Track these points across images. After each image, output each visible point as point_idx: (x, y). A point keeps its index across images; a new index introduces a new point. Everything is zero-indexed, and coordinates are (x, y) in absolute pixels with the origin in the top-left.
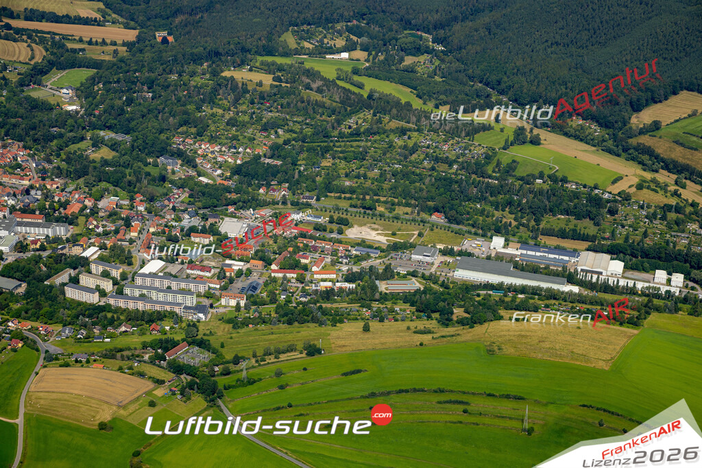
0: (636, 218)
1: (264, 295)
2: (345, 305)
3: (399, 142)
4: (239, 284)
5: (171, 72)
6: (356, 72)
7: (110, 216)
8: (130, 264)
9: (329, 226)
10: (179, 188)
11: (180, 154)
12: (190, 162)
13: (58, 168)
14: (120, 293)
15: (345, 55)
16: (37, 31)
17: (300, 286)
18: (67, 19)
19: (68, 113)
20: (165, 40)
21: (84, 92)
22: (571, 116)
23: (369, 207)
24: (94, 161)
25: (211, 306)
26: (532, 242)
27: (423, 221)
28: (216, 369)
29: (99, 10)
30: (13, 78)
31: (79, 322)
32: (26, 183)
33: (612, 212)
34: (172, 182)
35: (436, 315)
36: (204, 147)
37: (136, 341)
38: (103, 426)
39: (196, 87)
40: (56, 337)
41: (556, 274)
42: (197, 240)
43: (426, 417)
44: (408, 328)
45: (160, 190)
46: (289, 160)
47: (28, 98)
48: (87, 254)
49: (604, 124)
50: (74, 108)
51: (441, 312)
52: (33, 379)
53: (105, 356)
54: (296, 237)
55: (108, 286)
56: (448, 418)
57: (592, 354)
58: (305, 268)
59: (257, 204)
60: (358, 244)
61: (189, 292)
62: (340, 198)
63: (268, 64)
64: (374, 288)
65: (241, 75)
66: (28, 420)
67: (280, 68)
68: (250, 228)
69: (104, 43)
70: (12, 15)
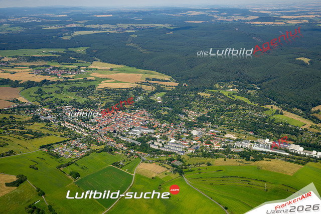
0: (309, 136)
1: (200, 150)
2: (221, 154)
3: (242, 112)
4: (194, 147)
5: (184, 93)
6: (234, 94)
7: (164, 128)
8: (167, 140)
9: (221, 134)
10: (183, 122)
11: (184, 114)
12: (186, 116)
13: (154, 116)
14: (163, 147)
15: (231, 90)
16: (154, 83)
17: (210, 148)
18: (162, 80)
19: (158, 103)
20: (185, 85)
21: (163, 98)
22: (294, 107)
23: (232, 129)
24: (163, 115)
25: (185, 152)
26: (277, 141)
27: (247, 134)
28: (183, 167)
29: (170, 78)
30: (147, 94)
31: (152, 153)
32: (146, 119)
33: (302, 134)
34: (181, 121)
35: (245, 158)
36: (191, 112)
37: (164, 158)
38: (153, 178)
39: (190, 97)
40: (146, 156)
41: (282, 150)
42: (185, 135)
43: (237, 184)
44: (237, 161)
45: (177, 122)
46: (212, 116)
47: (150, 99)
48: (157, 137)
49: (303, 110)
50: (160, 102)
51: (247, 157)
52: (139, 165)
53: (156, 161)
54: (211, 136)
55: (161, 145)
56: (243, 185)
57: (288, 171)
58: (212, 144)
59: (202, 127)
60: (228, 139)
61: (180, 148)
62: (225, 126)
63: (210, 92)
64: (230, 150)
65: (202, 94)
66: (136, 175)
67: (213, 93)
68: (199, 133)
69: (170, 86)
70: (149, 80)
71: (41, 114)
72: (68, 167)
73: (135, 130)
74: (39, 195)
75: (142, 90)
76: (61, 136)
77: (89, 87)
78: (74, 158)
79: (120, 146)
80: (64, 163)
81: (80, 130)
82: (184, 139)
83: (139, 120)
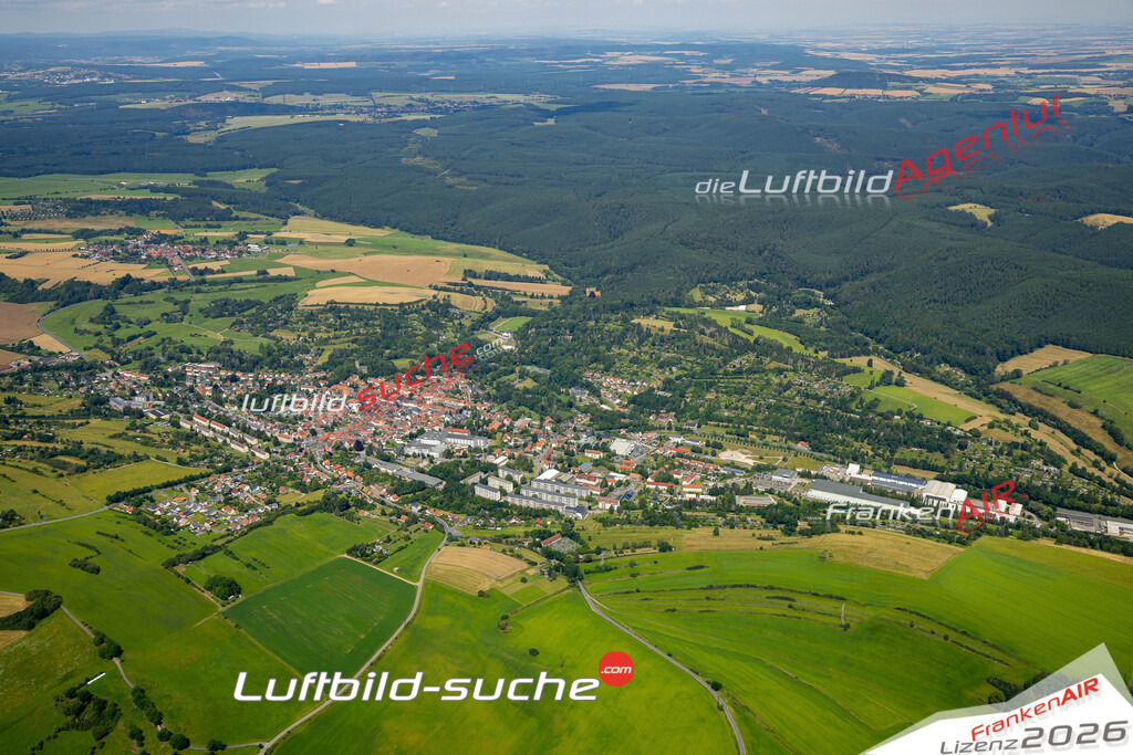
0: (984, 453)
1: (637, 502)
2: (704, 514)
3: (775, 380)
4: (619, 492)
5: (590, 319)
6: (749, 321)
7: (522, 433)
8: (531, 471)
9: (705, 449)
10: (583, 413)
11: (588, 386)
12: (595, 392)
13: (488, 394)
14: (517, 493)
15: (743, 308)
16: (492, 288)
17: (669, 496)
18: (518, 278)
19: (505, 353)
20: (592, 294)
21: (520, 335)
22: (939, 363)
23: (742, 435)
24: (518, 389)
25: (590, 508)
26: (885, 470)
27: (789, 449)
28: (581, 557)
29: (544, 271)
30: (467, 323)
31: (480, 513)
32: (462, 405)
33: (962, 447)
34: (578, 408)
35: (783, 526)
36: (609, 380)
37: (520, 530)
38: (481, 594)
39: (608, 331)
40: (460, 524)
41: (901, 498)
42: (590, 455)
43: (754, 609)
44: (754, 535)
45: (564, 414)
46: (678, 392)
47: (476, 339)
48: (497, 461)
49: (969, 371)
50: (510, 347)
51: (787, 523)
52: (436, 553)
53: (494, 541)
54: (673, 457)
55: (509, 488)
56: (774, 611)
57: (914, 566)
58: (677, 482)
59: (646, 428)
60: (727, 465)
61: (574, 496)
62: (718, 426)
63: (673, 314)
64: (732, 501)
65: (646, 322)
66: (426, 584)
67: (682, 317)
68: (637, 448)
69: (543, 297)
70: (475, 276)
71: (112, 391)
72: (202, 562)
73: (425, 441)
74: (102, 655)
75: (452, 311)
76: (181, 462)
77: (277, 300)
78: (224, 532)
79: (376, 491)
80: (190, 551)
81: (242, 442)
82: (586, 467)
83: (439, 409)
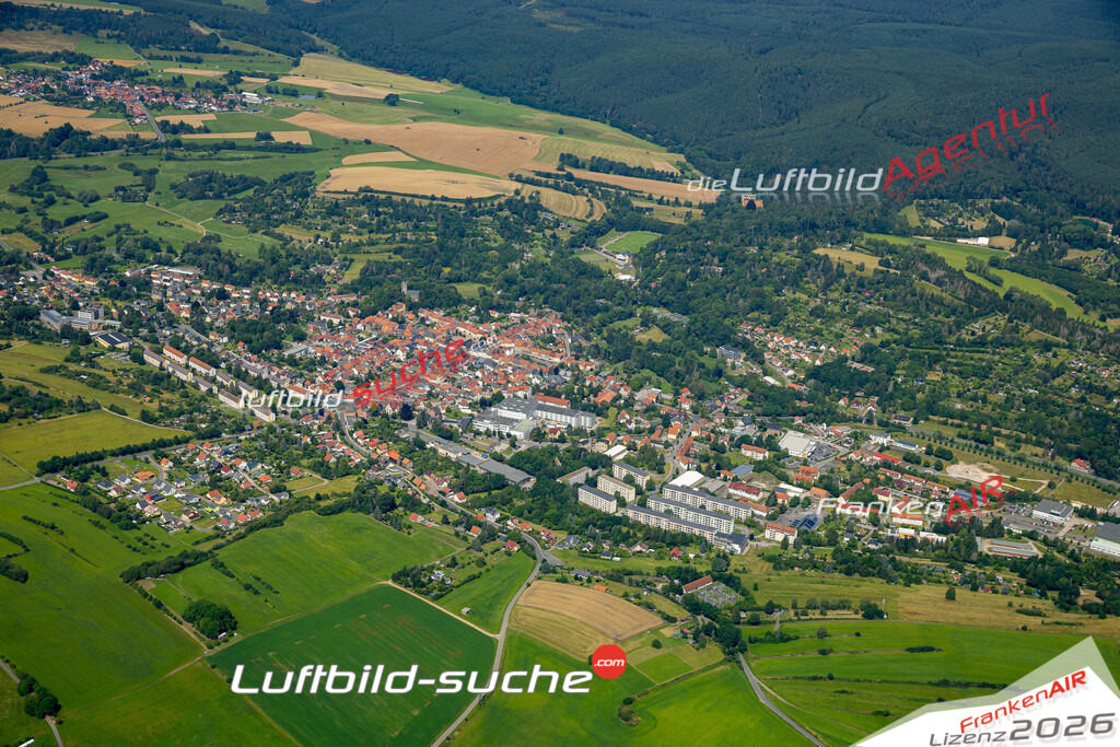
1: (822, 533)
2: (928, 562)
3: (1038, 359)
4: (795, 515)
5: (750, 244)
6: (995, 263)
7: (647, 411)
8: (661, 472)
9: (925, 458)
10: (737, 387)
11: (745, 345)
12: (756, 356)
13: (597, 346)
14: (642, 505)
15: (984, 241)
16: (601, 184)
17: (872, 529)
18: (639, 172)
19: (620, 283)
21: (643, 260)
23: (984, 441)
24: (640, 343)
25: (752, 537)
27: (1058, 469)
28: (743, 615)
29: (678, 164)
30: (564, 236)
31: (588, 532)
32: (557, 360)
34: (729, 379)
35: (1055, 594)
36: (777, 340)
37: (650, 565)
39: (778, 264)
40: (557, 546)
42: (749, 454)
44: (1010, 605)
45: (709, 387)
46: (884, 367)
47: (577, 262)
48: (611, 452)
50: (627, 277)
51: (1062, 590)
52: (523, 591)
53: (611, 578)
54: (877, 467)
55: (630, 495)
59: (833, 418)
60: (961, 487)
61: (726, 516)
62: (945, 423)
63: (876, 244)
64: (972, 546)
65: (838, 254)
66: (509, 638)
67: (892, 250)
68: (819, 448)
69: (677, 203)
70: (576, 164)
71: (44, 300)
72: (180, 576)
73: (504, 413)
74: (30, 711)
75: (542, 215)
76: (146, 417)
77: (286, 179)
78: (210, 531)
79: (432, 485)
80: (161, 557)
81: (236, 393)
82: (743, 471)
83: (524, 364)
